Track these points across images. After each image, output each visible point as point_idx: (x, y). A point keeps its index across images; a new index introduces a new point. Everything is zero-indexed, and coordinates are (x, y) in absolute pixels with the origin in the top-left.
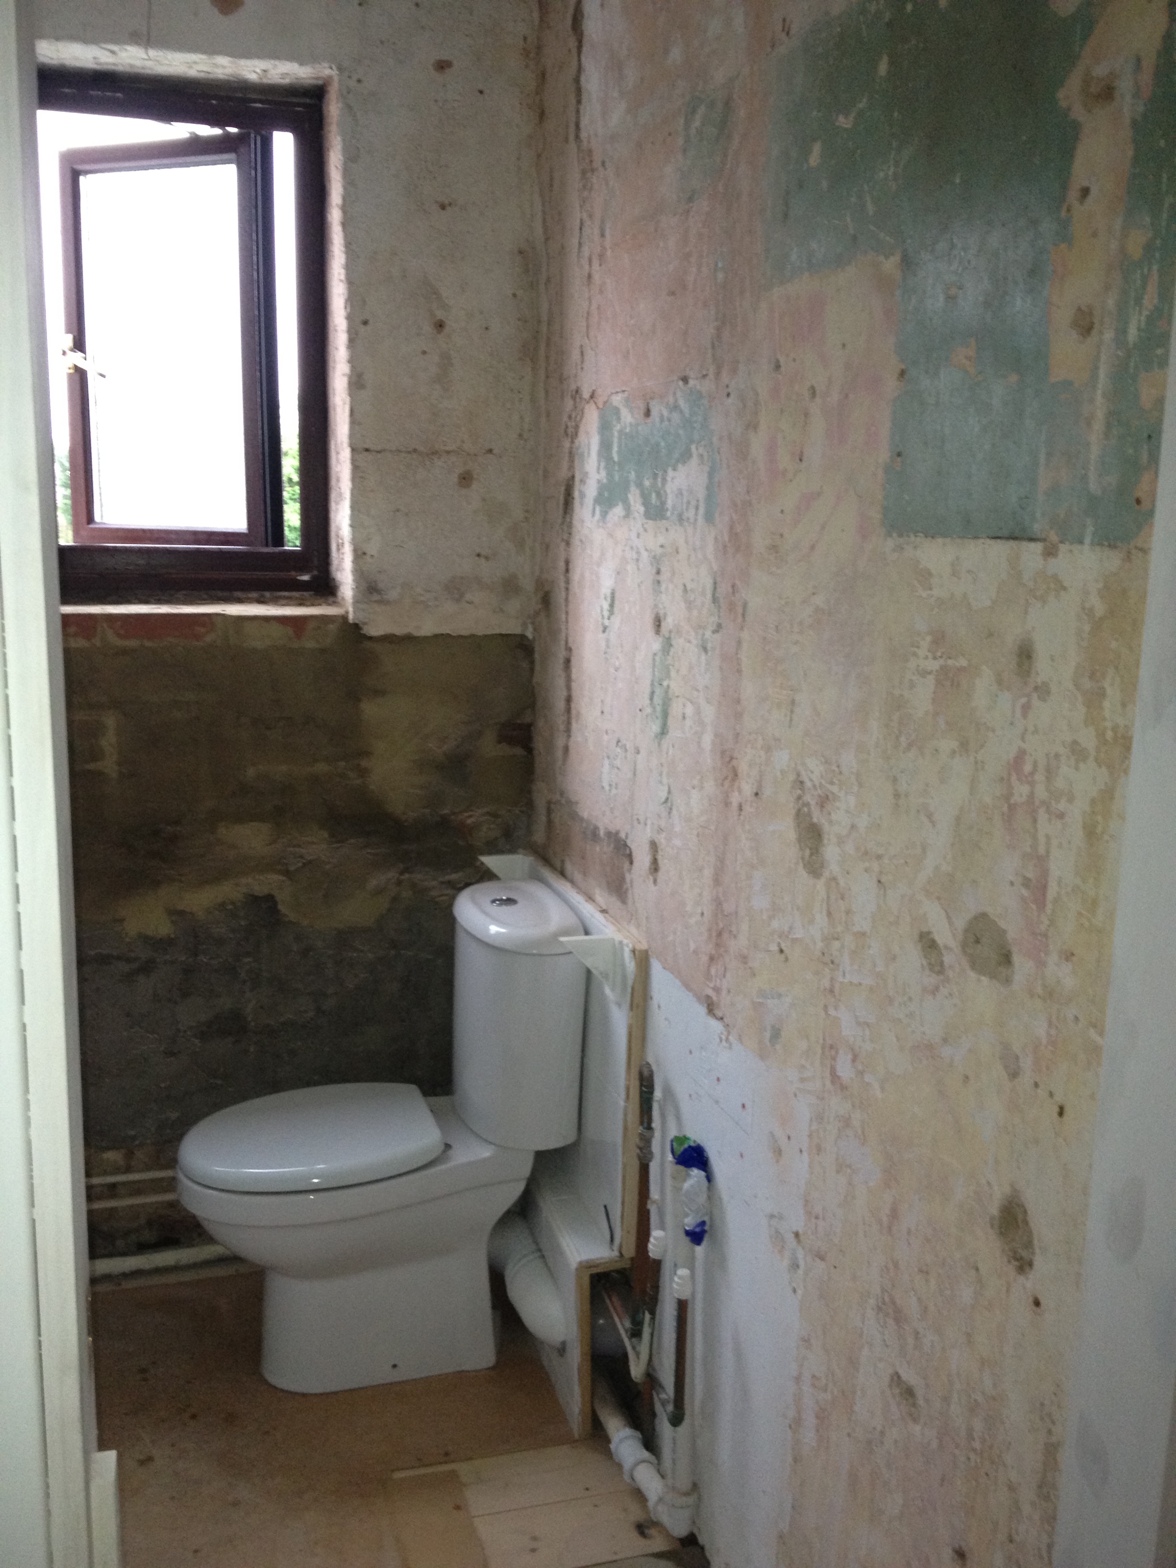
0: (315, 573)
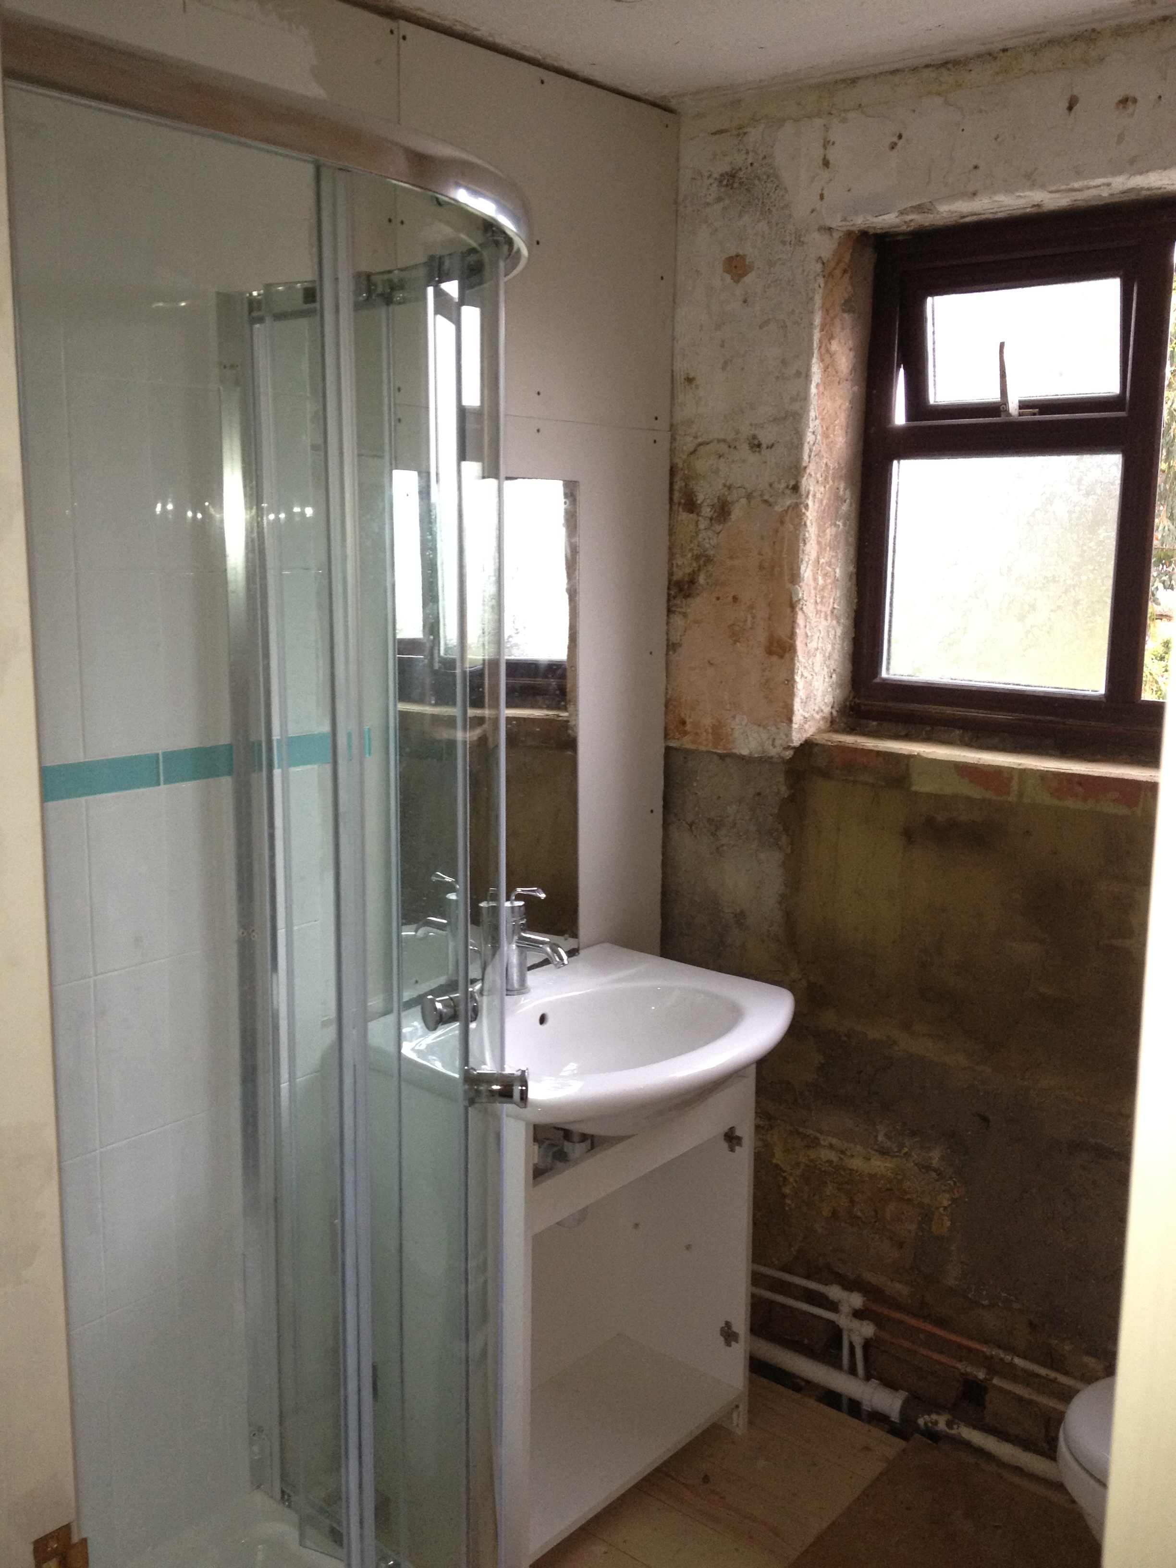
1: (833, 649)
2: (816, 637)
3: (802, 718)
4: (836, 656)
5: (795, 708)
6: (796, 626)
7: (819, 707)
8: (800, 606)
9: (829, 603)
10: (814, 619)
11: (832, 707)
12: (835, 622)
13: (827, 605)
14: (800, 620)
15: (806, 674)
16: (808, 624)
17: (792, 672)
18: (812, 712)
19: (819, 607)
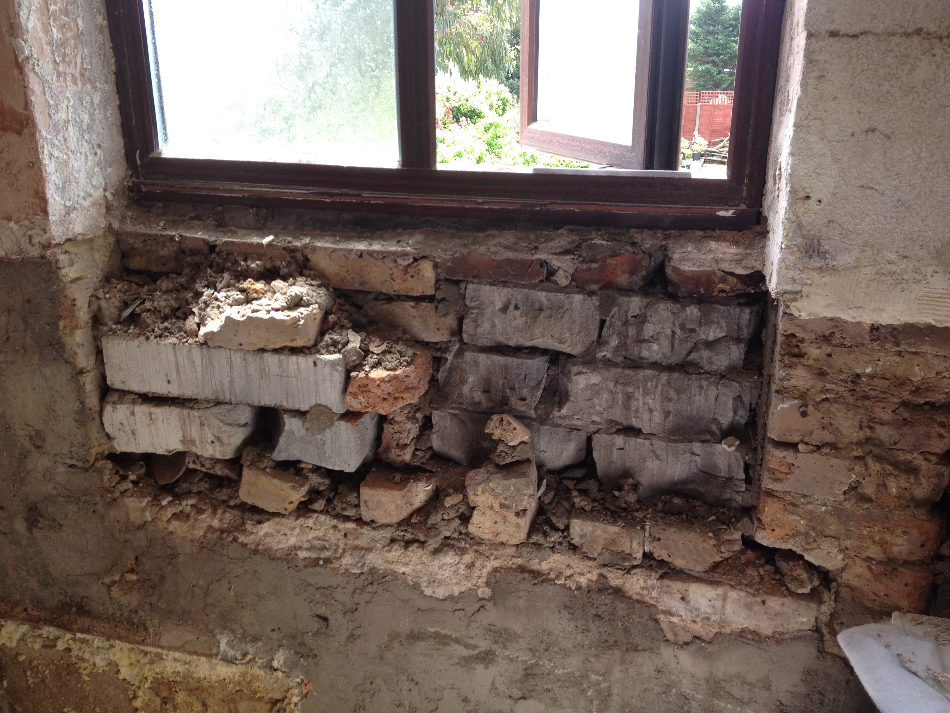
0: (743, 207)
1: (92, 119)
2: (64, 106)
3: (62, 207)
4: (98, 127)
5: (49, 195)
6: (29, 92)
7: (85, 192)
8: (30, 66)
9: (76, 63)
10: (56, 85)
11: (105, 190)
12: (89, 86)
13: (73, 65)
14: (34, 84)
15: (56, 153)
16: (46, 89)
17: (35, 150)
18: (76, 198)
19: (61, 68)
